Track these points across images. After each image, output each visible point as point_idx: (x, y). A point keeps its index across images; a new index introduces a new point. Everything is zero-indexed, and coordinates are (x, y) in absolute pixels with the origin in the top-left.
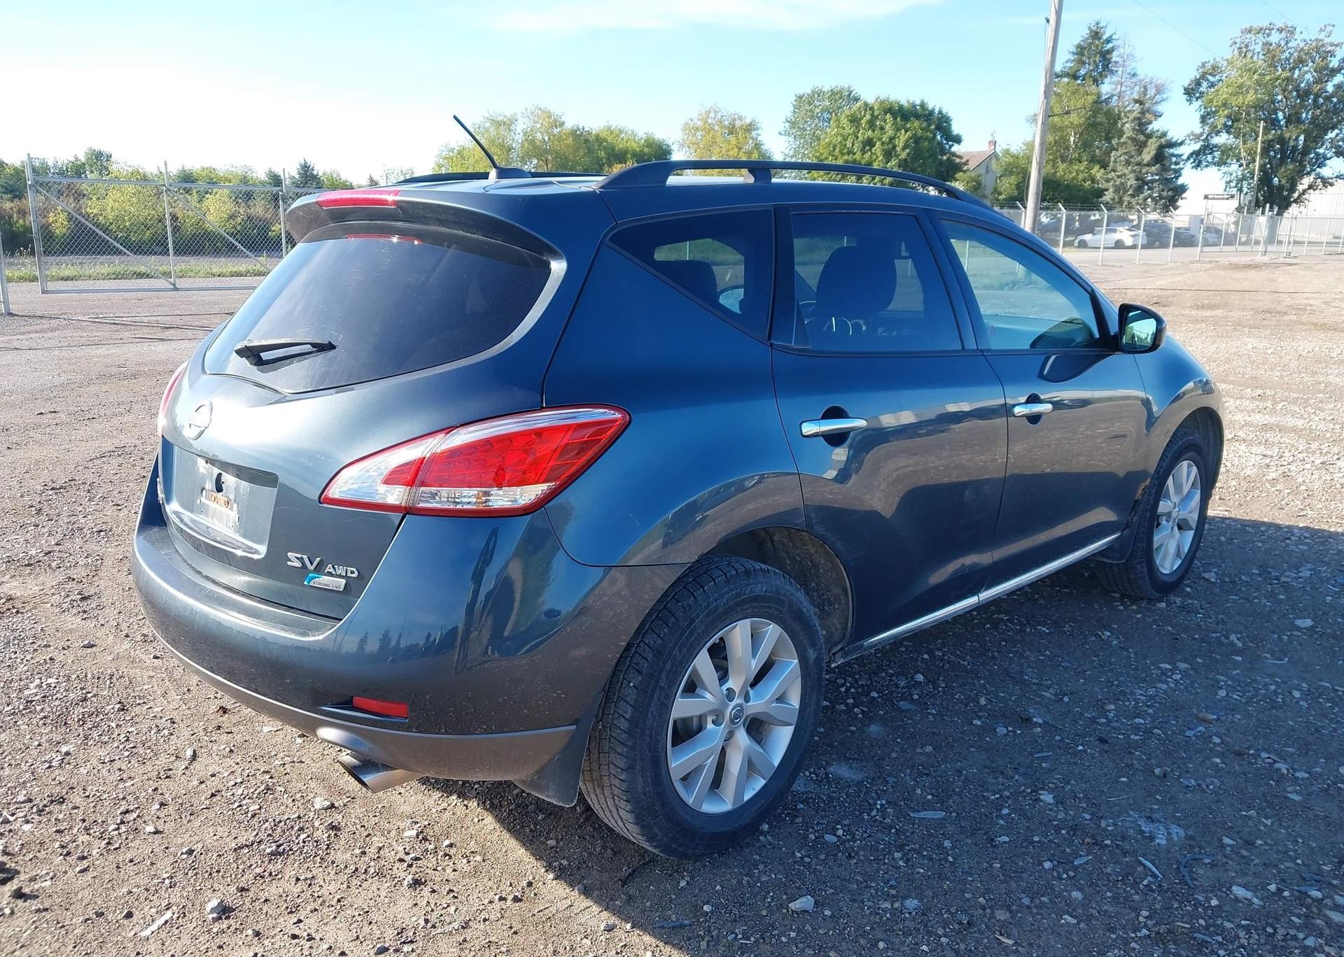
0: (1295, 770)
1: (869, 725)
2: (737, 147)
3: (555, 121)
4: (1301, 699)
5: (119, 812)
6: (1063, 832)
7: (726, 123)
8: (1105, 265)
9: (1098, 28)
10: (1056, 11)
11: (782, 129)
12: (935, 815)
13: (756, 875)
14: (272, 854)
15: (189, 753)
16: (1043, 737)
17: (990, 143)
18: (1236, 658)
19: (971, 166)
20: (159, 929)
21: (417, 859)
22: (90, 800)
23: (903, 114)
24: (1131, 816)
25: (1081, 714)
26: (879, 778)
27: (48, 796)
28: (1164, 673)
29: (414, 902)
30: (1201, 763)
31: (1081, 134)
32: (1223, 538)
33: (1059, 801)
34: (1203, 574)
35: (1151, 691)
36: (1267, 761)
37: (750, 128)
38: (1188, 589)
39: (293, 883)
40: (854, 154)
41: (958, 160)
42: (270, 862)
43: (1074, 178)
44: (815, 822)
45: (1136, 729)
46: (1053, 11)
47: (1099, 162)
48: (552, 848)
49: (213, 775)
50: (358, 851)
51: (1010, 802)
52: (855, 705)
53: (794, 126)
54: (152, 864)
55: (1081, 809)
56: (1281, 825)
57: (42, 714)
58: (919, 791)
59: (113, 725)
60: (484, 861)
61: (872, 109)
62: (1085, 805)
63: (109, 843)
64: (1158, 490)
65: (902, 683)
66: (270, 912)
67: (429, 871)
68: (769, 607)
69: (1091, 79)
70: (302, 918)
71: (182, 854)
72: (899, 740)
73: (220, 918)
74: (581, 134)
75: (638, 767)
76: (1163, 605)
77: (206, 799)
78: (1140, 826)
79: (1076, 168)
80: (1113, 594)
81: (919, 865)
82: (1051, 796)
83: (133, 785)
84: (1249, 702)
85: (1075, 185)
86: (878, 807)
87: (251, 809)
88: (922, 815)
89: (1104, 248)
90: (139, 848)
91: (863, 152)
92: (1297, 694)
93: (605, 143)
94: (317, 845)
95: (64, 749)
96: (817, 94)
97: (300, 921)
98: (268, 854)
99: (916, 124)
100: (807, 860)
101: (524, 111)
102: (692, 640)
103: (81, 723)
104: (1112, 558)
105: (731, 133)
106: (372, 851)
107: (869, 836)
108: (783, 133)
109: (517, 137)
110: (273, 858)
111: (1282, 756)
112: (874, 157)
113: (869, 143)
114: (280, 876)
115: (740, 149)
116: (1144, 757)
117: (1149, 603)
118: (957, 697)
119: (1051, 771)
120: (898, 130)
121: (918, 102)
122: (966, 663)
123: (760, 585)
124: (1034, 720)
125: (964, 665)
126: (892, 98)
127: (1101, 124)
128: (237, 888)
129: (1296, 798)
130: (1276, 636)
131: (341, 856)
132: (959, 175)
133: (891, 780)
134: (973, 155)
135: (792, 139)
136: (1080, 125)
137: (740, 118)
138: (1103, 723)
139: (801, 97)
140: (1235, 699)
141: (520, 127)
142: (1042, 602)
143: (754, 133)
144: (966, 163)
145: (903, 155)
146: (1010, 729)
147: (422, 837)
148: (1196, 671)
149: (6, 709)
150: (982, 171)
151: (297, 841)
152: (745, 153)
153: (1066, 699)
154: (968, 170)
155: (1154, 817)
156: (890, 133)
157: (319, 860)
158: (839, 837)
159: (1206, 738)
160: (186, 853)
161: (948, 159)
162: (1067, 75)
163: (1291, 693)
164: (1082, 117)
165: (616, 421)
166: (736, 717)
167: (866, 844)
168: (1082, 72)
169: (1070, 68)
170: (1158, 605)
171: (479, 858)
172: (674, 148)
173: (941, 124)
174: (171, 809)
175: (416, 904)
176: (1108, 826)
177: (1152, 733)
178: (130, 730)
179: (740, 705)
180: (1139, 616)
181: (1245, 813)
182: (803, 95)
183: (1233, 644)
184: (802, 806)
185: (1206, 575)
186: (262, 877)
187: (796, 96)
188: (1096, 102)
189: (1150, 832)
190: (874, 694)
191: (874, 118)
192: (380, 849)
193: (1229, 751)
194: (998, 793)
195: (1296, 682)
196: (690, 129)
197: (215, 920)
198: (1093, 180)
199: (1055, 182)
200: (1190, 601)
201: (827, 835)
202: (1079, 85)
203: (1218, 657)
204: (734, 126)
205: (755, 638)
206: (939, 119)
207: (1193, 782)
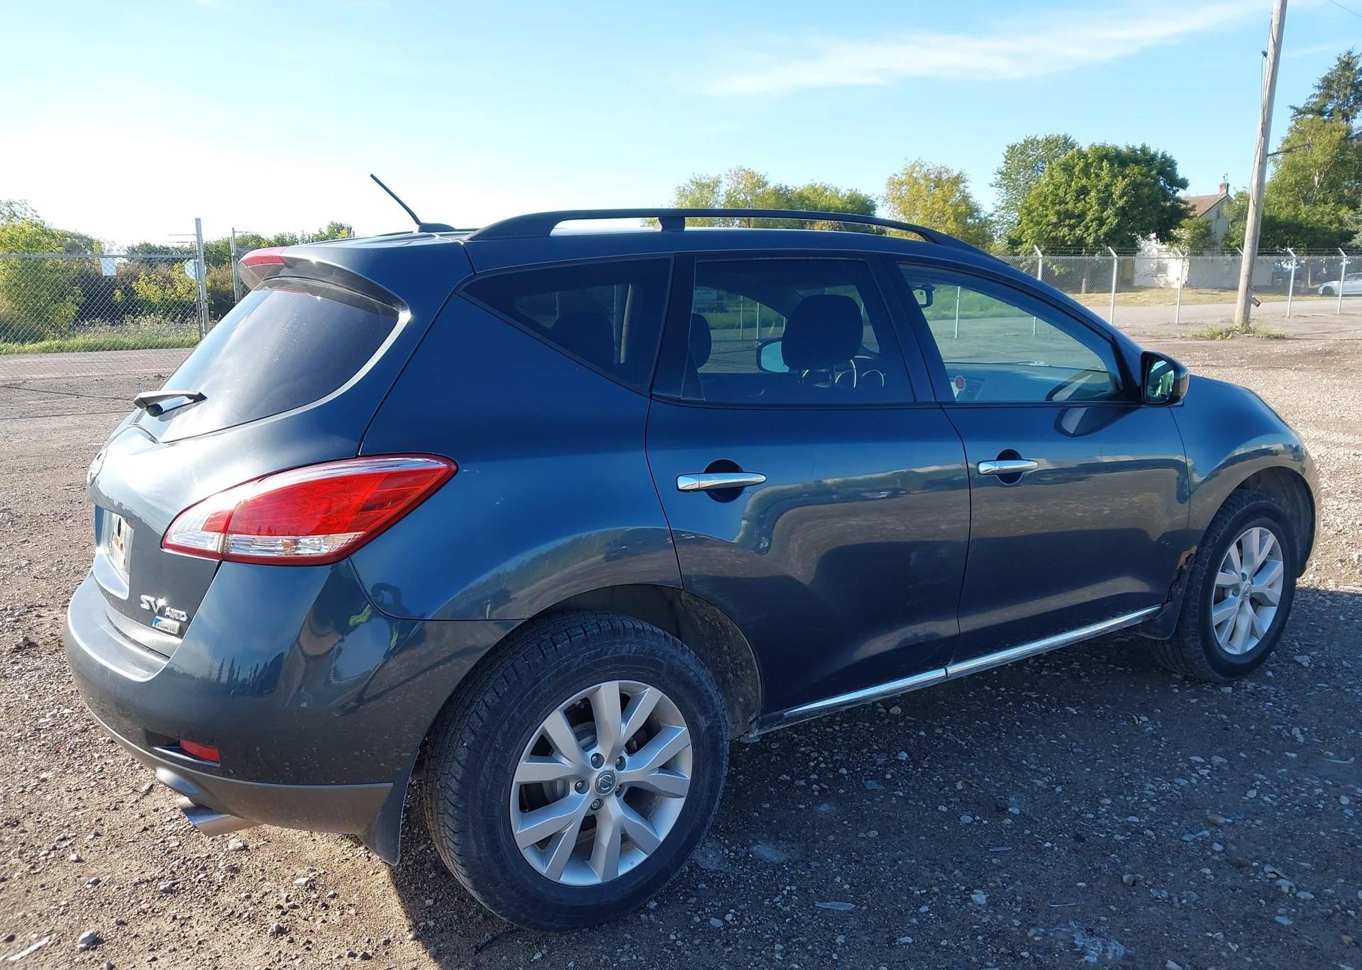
0: (1299, 889)
1: (822, 803)
2: (943, 200)
3: (759, 181)
4: (1349, 806)
5: (58, 838)
6: (980, 938)
7: (932, 176)
8: (1344, 314)
9: (1349, 58)
10: (1275, 44)
11: (993, 181)
12: (842, 906)
13: (618, 954)
14: (165, 891)
15: (146, 787)
16: (1011, 829)
17: (1221, 186)
18: (1289, 754)
19: (1199, 211)
20: (28, 955)
21: (295, 907)
22: (39, 826)
23: (1120, 160)
24: (1069, 926)
25: (1069, 807)
26: (803, 862)
27: (6, 819)
28: (1192, 767)
29: (268, 951)
30: (1186, 873)
31: (1327, 173)
32: (1342, 618)
33: (993, 903)
34: (1295, 657)
35: (1166, 787)
36: (1270, 876)
37: (958, 180)
38: (1270, 674)
39: (169, 922)
40: (1067, 203)
41: (1183, 206)
42: (159, 899)
43: (1318, 221)
44: (710, 903)
45: (1126, 827)
46: (1271, 43)
47: (1348, 203)
48: (427, 908)
49: (156, 810)
50: (243, 895)
51: (934, 899)
52: (817, 782)
53: (1007, 178)
54: (59, 890)
55: (1014, 914)
56: (1250, 952)
57: (43, 742)
58: (838, 879)
59: (96, 755)
60: (356, 914)
61: (1085, 156)
62: (1019, 910)
63: (33, 868)
64: (1214, 559)
65: (880, 761)
66: (134, 948)
67: (300, 921)
68: (642, 670)
69: (1340, 114)
70: (158, 957)
71: (89, 883)
72: (846, 822)
73: (88, 949)
74: (784, 194)
75: (471, 831)
76: (1229, 689)
77: (137, 832)
78: (1074, 939)
79: (1321, 209)
80: (1174, 675)
81: (796, 960)
82: (984, 897)
83: (82, 814)
84: (1281, 806)
85: (1319, 228)
86: (785, 892)
87: (171, 845)
88: (828, 905)
89: (1343, 296)
90: (58, 874)
91: (1077, 200)
92: (1345, 800)
93: (807, 202)
94: (210, 886)
95: (44, 775)
96: (1031, 143)
97: (154, 959)
98: (161, 891)
99: (1136, 169)
100: (679, 943)
101: (729, 173)
102: (535, 700)
103: (71, 752)
104: (1154, 634)
105: (936, 186)
106: (256, 896)
107: (760, 924)
108: (994, 184)
109: (720, 198)
110: (164, 895)
111: (1290, 874)
112: (1088, 206)
113: (1083, 191)
114: (160, 914)
115: (946, 202)
116: (1119, 861)
117: (1214, 687)
118: (935, 779)
119: (1000, 868)
120: (1115, 176)
121: (1139, 147)
122: (964, 743)
123: (627, 645)
124: (1010, 810)
125: (961, 744)
126: (1110, 144)
127: (1350, 161)
128: (116, 922)
129: (1285, 921)
130: (1353, 731)
131: (224, 899)
132: (1185, 222)
133: (814, 864)
134: (1202, 200)
135: (1003, 190)
136: (1325, 164)
137: (947, 171)
138: (1089, 819)
139: (1013, 148)
140: (1265, 802)
141: (723, 189)
142: (1086, 680)
143: (961, 186)
144: (1193, 208)
145: (1121, 203)
146: (978, 818)
147: (311, 886)
148: (1231, 767)
149: (16, 735)
150: (1212, 216)
151: (194, 880)
152: (951, 205)
153: (1059, 789)
154: (1195, 216)
155: (1097, 930)
156: (1107, 180)
157: (204, 901)
158: (727, 922)
159: (1205, 844)
160: (91, 883)
161: (1173, 205)
162: (1312, 111)
163: (1338, 798)
164: (1327, 155)
165: (439, 470)
166: (604, 784)
167: (752, 932)
168: (1330, 107)
169: (1315, 103)
170: (1222, 689)
171: (352, 911)
172: (878, 203)
173: (1166, 168)
174: (103, 840)
175: (268, 953)
176: (1035, 935)
177: (1143, 834)
178: (107, 762)
179: (611, 772)
180: (1193, 701)
181: (1210, 935)
182: (1016, 146)
183: (1294, 739)
184: (704, 886)
185: (1299, 659)
186: (145, 913)
187: (1008, 147)
188: (1345, 139)
189: (1084, 947)
190: (844, 771)
191: (1088, 165)
192: (266, 894)
193: (1227, 861)
194: (926, 888)
195: (1352, 786)
196: (894, 183)
197: (82, 950)
198: (1341, 222)
199: (1296, 225)
200: (1265, 687)
201: (713, 919)
202: (1325, 121)
203: (1268, 752)
204: (940, 180)
205: (626, 702)
206: (1162, 164)
207: (1165, 894)
